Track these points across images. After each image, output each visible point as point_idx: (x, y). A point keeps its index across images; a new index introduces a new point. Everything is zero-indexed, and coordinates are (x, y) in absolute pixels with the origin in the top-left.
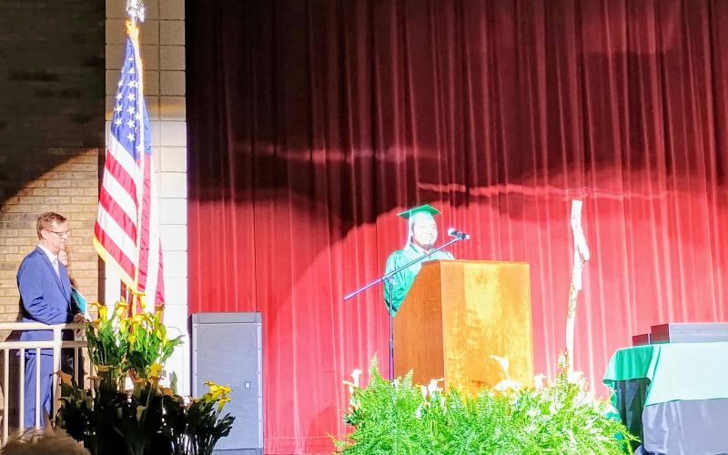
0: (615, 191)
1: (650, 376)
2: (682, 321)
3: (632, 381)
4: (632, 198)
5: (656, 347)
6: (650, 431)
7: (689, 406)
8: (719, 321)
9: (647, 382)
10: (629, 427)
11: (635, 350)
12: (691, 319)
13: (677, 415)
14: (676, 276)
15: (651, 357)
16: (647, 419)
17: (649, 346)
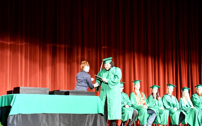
0: (7, 41)
1: (11, 105)
2: (27, 87)
3: (5, 107)
4: (13, 44)
5: (15, 95)
6: (10, 124)
7: (24, 116)
8: (39, 87)
9: (10, 107)
10: (3, 123)
11: (7, 96)
12: (30, 86)
13: (20, 119)
14: (26, 72)
15: (12, 98)
16: (9, 120)
17: (13, 94)
